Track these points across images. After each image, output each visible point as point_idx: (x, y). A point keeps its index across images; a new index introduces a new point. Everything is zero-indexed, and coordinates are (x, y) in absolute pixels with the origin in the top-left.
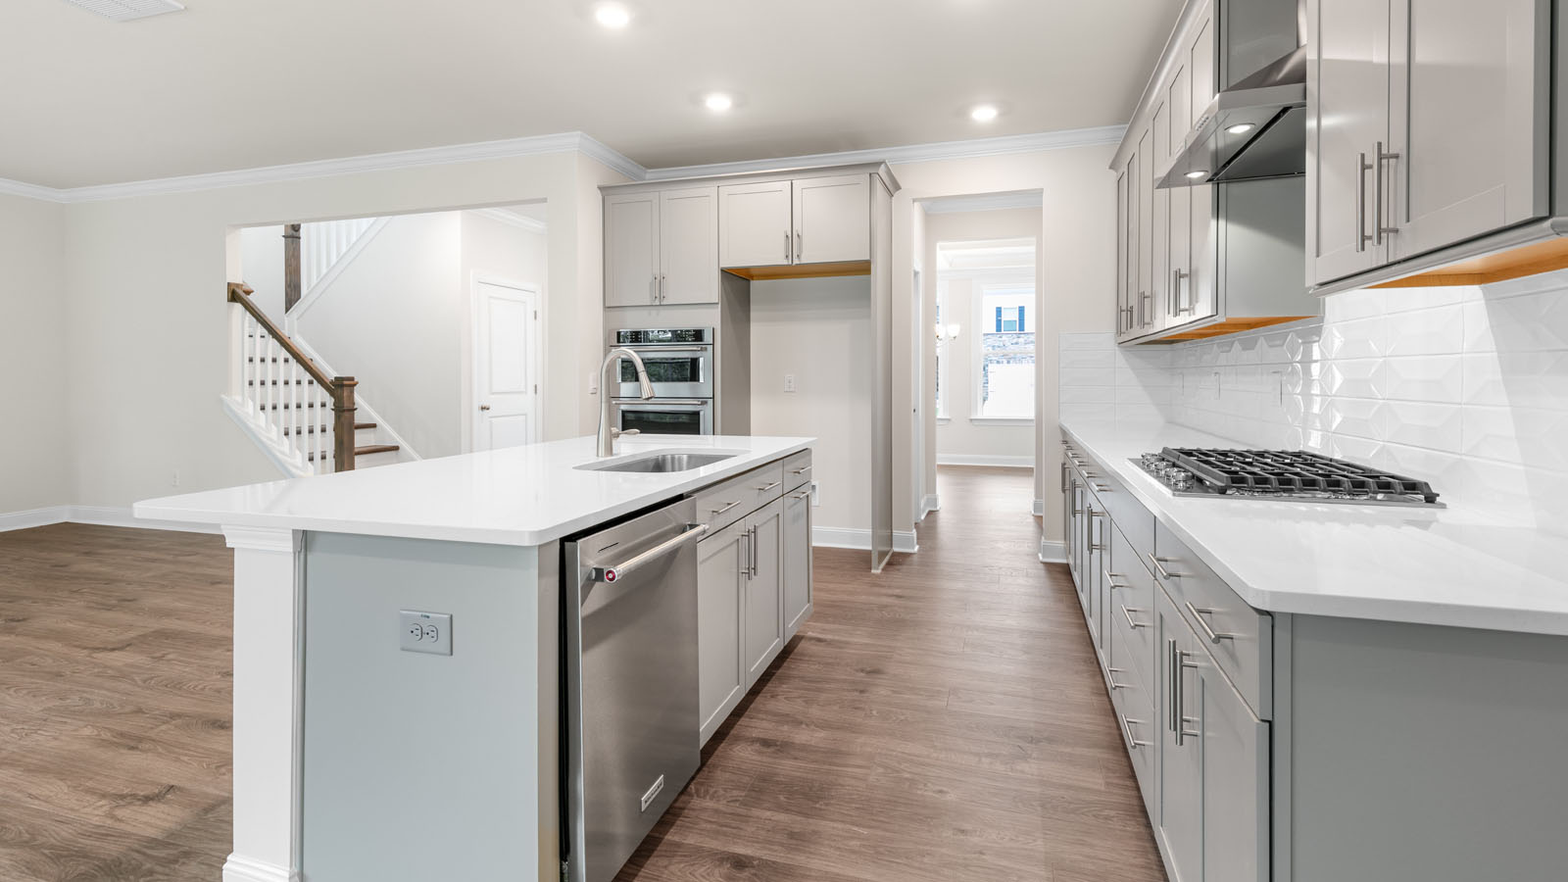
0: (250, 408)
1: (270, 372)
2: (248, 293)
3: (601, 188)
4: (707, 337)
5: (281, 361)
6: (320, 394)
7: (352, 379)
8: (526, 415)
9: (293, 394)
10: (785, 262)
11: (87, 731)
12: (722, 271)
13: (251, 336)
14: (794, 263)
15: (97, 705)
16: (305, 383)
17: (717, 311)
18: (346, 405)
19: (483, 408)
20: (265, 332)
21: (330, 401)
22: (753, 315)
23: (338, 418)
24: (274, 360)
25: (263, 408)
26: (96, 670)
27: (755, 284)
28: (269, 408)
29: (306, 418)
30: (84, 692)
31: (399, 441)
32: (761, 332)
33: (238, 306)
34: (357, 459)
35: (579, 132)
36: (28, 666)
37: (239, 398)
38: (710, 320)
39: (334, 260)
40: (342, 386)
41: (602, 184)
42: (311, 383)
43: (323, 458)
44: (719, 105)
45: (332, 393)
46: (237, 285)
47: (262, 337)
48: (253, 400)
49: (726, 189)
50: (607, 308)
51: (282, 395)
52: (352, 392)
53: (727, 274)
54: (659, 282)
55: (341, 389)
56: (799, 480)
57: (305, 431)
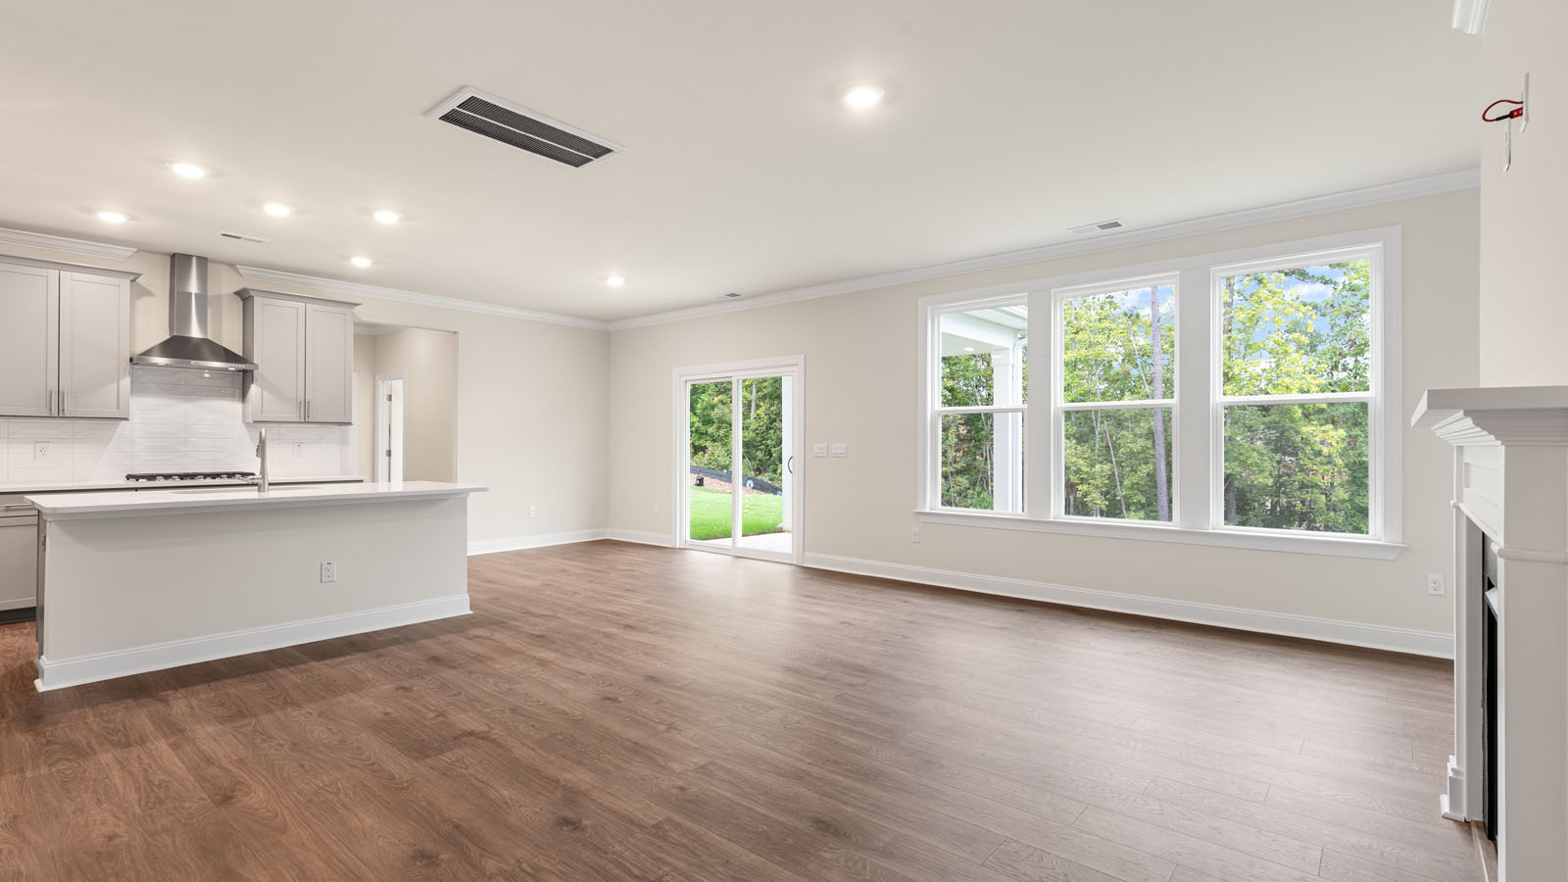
11: (498, 666)
15: (491, 681)
26: (488, 710)
30: (498, 692)
36: (537, 726)
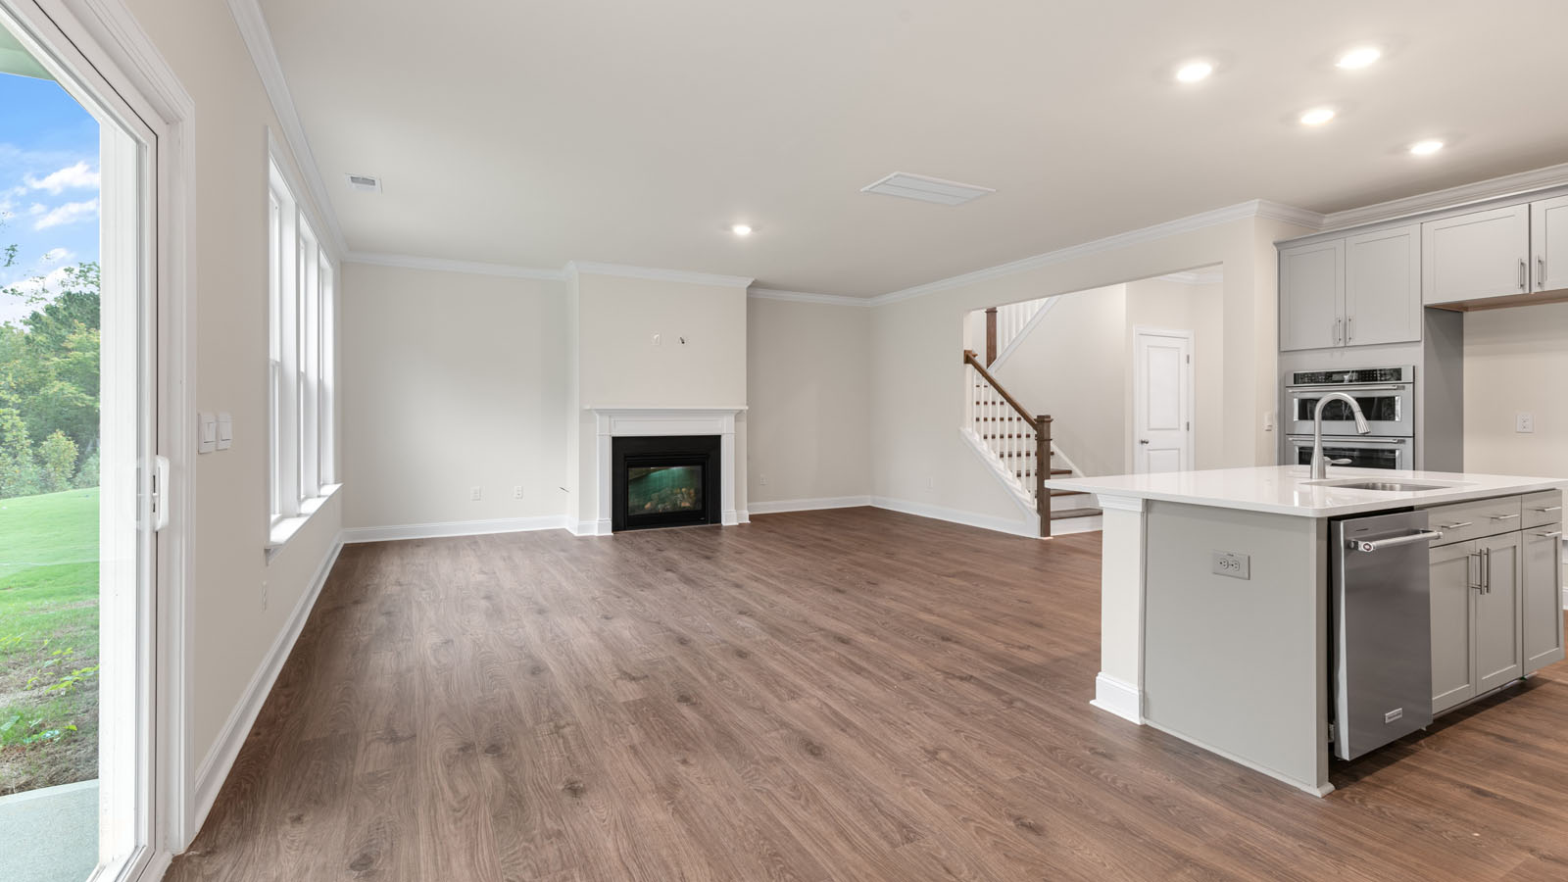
0: (977, 438)
1: (990, 411)
2: (975, 356)
3: (1276, 244)
4: (1407, 376)
5: (998, 403)
6: (1026, 428)
7: (1049, 417)
8: (1179, 449)
9: (1007, 428)
10: (1520, 292)
12: (1426, 307)
13: (978, 386)
14: (1533, 292)
16: (1015, 420)
17: (1420, 349)
18: (1046, 437)
19: (1143, 442)
20: (988, 384)
21: (1033, 433)
22: (1466, 348)
23: (1040, 445)
24: (994, 403)
25: (985, 437)
27: (1468, 316)
28: (990, 437)
29: (1014, 445)
31: (1071, 466)
32: (1478, 368)
33: (970, 366)
34: (1052, 476)
35: (1257, 200)
37: (970, 430)
38: (1411, 358)
39: (1022, 327)
40: (1044, 421)
41: (1276, 240)
42: (1019, 419)
43: (1028, 475)
44: (1427, 149)
45: (1034, 427)
46: (970, 352)
47: (985, 386)
48: (979, 433)
49: (1431, 226)
50: (1281, 352)
51: (998, 428)
52: (1049, 427)
53: (1431, 311)
54: (1345, 325)
55: (1041, 424)
56: (1542, 519)
57: (1015, 455)
